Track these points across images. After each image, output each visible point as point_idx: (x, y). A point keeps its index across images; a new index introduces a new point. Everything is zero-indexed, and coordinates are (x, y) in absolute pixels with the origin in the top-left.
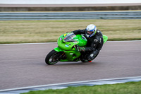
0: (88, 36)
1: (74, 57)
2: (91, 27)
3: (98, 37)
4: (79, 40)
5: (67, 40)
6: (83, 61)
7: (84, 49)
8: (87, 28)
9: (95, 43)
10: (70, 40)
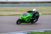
0: (33, 13)
1: (28, 21)
2: (34, 10)
3: (37, 14)
4: (30, 15)
5: (25, 15)
6: (32, 23)
7: (31, 18)
8: (33, 10)
9: (36, 16)
10: (26, 15)
